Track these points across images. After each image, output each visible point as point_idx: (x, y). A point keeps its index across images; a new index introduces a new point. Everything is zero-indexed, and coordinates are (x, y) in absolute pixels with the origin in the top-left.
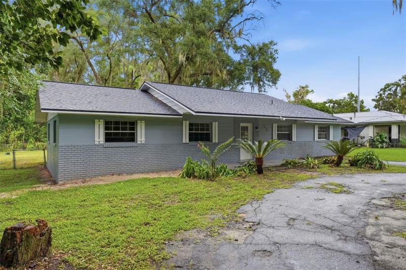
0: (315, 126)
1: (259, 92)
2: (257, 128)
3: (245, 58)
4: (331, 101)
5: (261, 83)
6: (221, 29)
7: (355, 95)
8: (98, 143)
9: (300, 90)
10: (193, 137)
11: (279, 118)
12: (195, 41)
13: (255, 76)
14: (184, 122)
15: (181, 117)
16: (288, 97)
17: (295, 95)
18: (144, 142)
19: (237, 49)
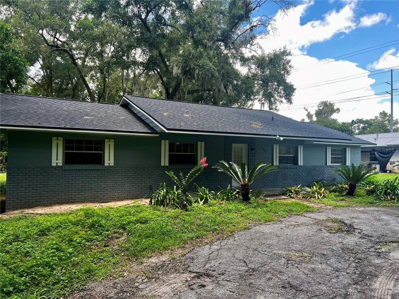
0: (328, 148)
1: (270, 109)
2: (252, 149)
3: (253, 71)
4: (360, 121)
5: (272, 99)
6: (226, 38)
7: (388, 114)
8: (55, 165)
9: (323, 109)
10: (174, 160)
11: (274, 137)
12: (193, 51)
13: (265, 91)
14: (163, 141)
15: (158, 135)
16: (309, 116)
17: (318, 114)
18: (113, 165)
19: (244, 61)
